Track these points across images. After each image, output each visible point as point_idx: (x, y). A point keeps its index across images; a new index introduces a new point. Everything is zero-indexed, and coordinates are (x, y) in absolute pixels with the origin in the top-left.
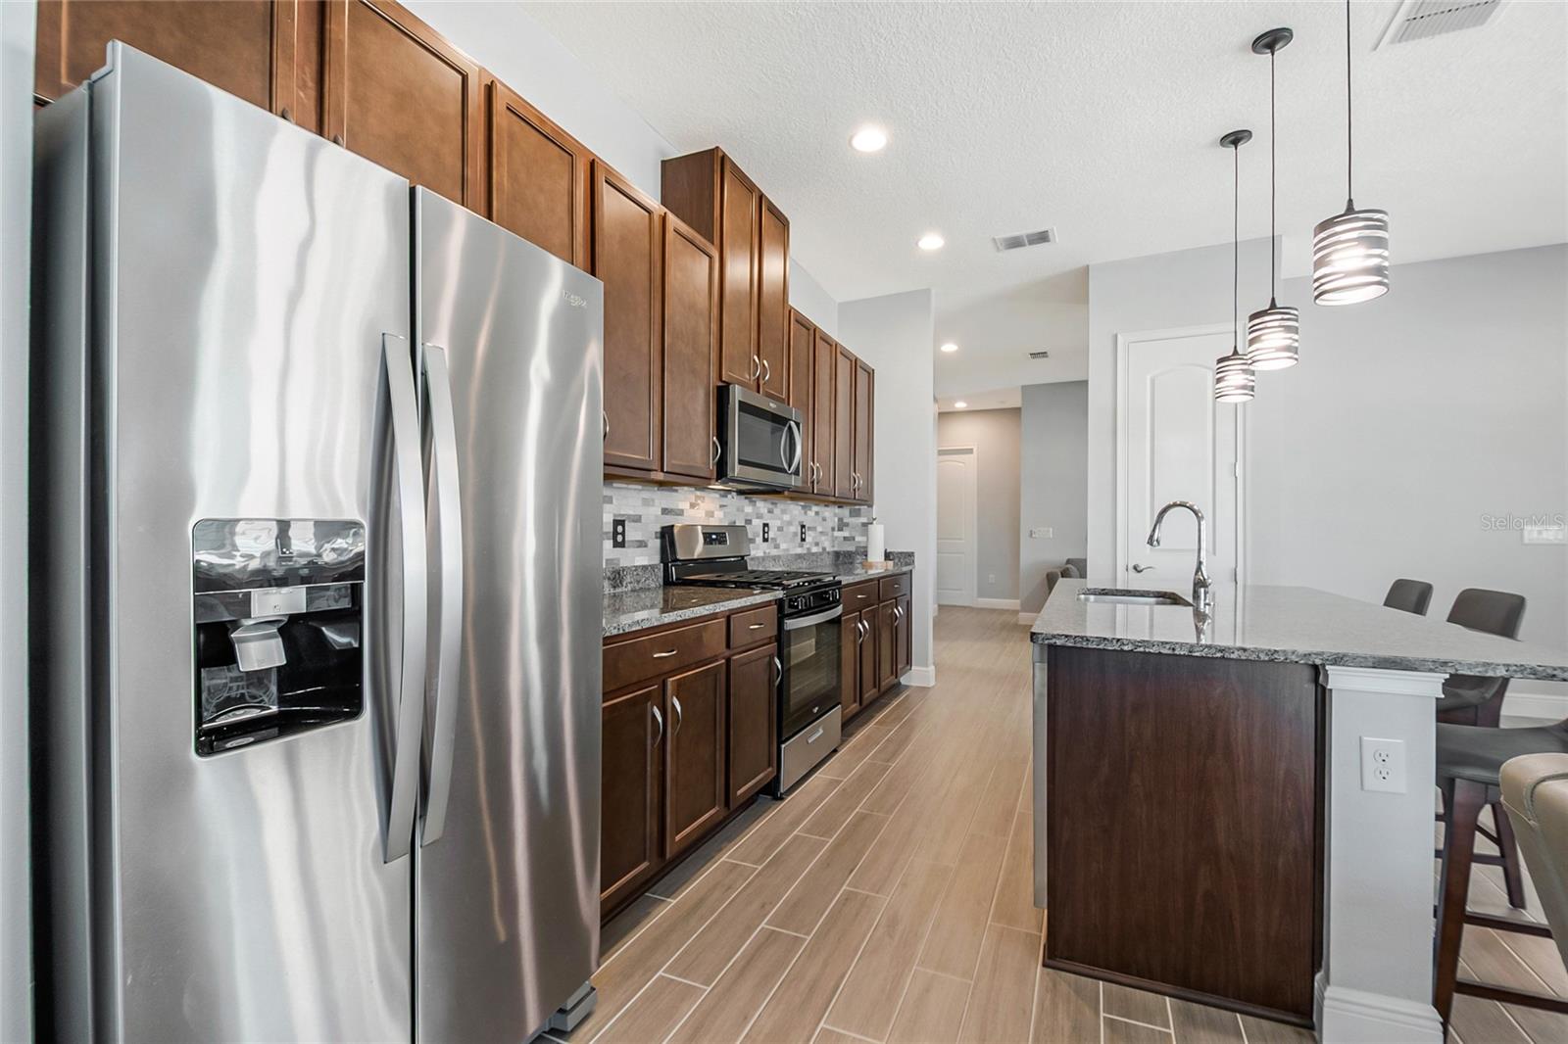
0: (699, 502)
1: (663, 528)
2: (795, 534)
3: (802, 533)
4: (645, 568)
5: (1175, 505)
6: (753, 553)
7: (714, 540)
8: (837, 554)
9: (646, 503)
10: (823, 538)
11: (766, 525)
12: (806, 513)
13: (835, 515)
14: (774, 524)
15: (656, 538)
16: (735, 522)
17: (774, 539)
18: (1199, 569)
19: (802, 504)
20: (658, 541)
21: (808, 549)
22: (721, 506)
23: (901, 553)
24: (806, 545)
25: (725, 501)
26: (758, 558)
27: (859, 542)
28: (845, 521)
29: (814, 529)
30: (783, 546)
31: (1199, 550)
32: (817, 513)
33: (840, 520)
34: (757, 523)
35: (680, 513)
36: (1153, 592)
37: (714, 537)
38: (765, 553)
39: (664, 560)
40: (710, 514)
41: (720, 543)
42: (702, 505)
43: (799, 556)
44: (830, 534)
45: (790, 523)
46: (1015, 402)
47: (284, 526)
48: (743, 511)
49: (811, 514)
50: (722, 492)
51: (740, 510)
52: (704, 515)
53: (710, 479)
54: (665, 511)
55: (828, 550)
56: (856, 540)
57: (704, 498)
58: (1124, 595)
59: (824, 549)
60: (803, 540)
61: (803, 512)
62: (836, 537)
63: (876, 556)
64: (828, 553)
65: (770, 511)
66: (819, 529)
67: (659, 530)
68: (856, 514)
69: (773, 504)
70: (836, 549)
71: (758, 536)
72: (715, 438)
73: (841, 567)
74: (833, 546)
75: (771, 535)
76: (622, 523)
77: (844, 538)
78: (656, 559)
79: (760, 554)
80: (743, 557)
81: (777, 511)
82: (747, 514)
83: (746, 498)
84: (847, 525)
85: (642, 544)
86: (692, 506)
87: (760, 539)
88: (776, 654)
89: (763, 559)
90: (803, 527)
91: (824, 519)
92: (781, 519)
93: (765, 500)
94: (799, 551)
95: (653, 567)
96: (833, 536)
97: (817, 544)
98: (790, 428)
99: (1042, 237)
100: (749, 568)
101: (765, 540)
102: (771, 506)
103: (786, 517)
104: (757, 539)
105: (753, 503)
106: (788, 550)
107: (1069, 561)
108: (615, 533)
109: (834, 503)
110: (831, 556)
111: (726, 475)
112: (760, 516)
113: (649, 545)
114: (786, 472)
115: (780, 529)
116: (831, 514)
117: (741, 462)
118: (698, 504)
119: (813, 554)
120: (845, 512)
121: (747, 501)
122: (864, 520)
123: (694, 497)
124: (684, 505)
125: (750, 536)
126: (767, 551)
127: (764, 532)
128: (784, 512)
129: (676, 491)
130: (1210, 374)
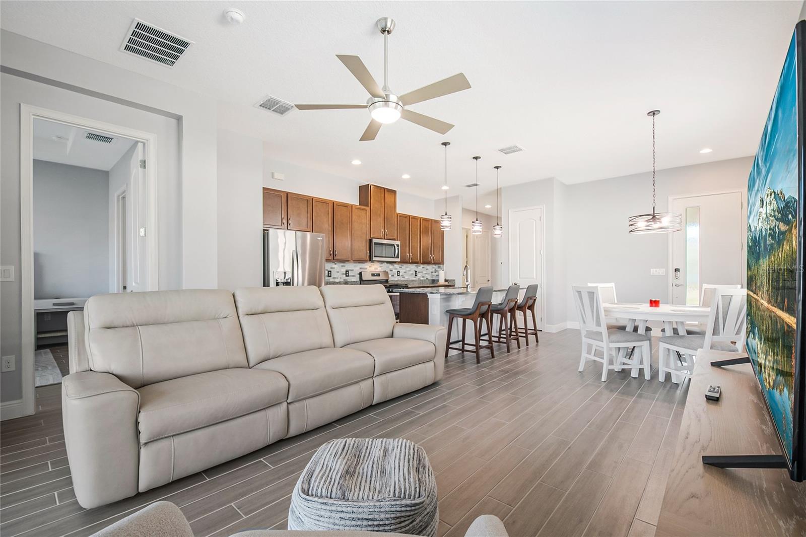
1: (360, 273)
2: (412, 274)
3: (416, 274)
6: (393, 279)
9: (355, 267)
10: (426, 275)
11: (398, 271)
12: (418, 268)
13: (433, 268)
14: (402, 271)
16: (386, 270)
17: (402, 275)
19: (416, 265)
20: (359, 276)
21: (419, 278)
22: (380, 267)
23: (451, 280)
24: (417, 277)
25: (382, 265)
26: (395, 280)
29: (422, 272)
30: (407, 277)
32: (423, 267)
33: (435, 269)
34: (395, 271)
35: (365, 269)
37: (375, 274)
39: (360, 280)
41: (378, 276)
42: (373, 266)
43: (414, 281)
44: (429, 274)
45: (410, 271)
47: (285, 273)
48: (388, 267)
49: (420, 268)
52: (374, 269)
54: (361, 268)
59: (427, 278)
61: (416, 267)
62: (433, 275)
63: (442, 281)
65: (401, 268)
66: (424, 272)
68: (437, 267)
70: (433, 279)
72: (367, 251)
74: (431, 278)
76: (348, 271)
77: (437, 275)
78: (358, 280)
80: (387, 280)
81: (404, 268)
82: (390, 268)
85: (353, 276)
86: (370, 267)
87: (396, 275)
89: (397, 280)
90: (416, 272)
91: (427, 269)
92: (406, 269)
93: (399, 264)
94: (414, 279)
97: (423, 277)
101: (398, 275)
102: (400, 266)
103: (408, 269)
105: (393, 265)
106: (409, 278)
108: (346, 274)
110: (429, 281)
111: (373, 260)
112: (396, 269)
113: (356, 276)
114: (393, 258)
115: (405, 272)
116: (430, 267)
117: (375, 257)
119: (421, 280)
121: (390, 265)
122: (441, 269)
124: (366, 267)
125: (392, 274)
126: (401, 279)
127: (398, 273)
128: (407, 267)
130: (535, 222)
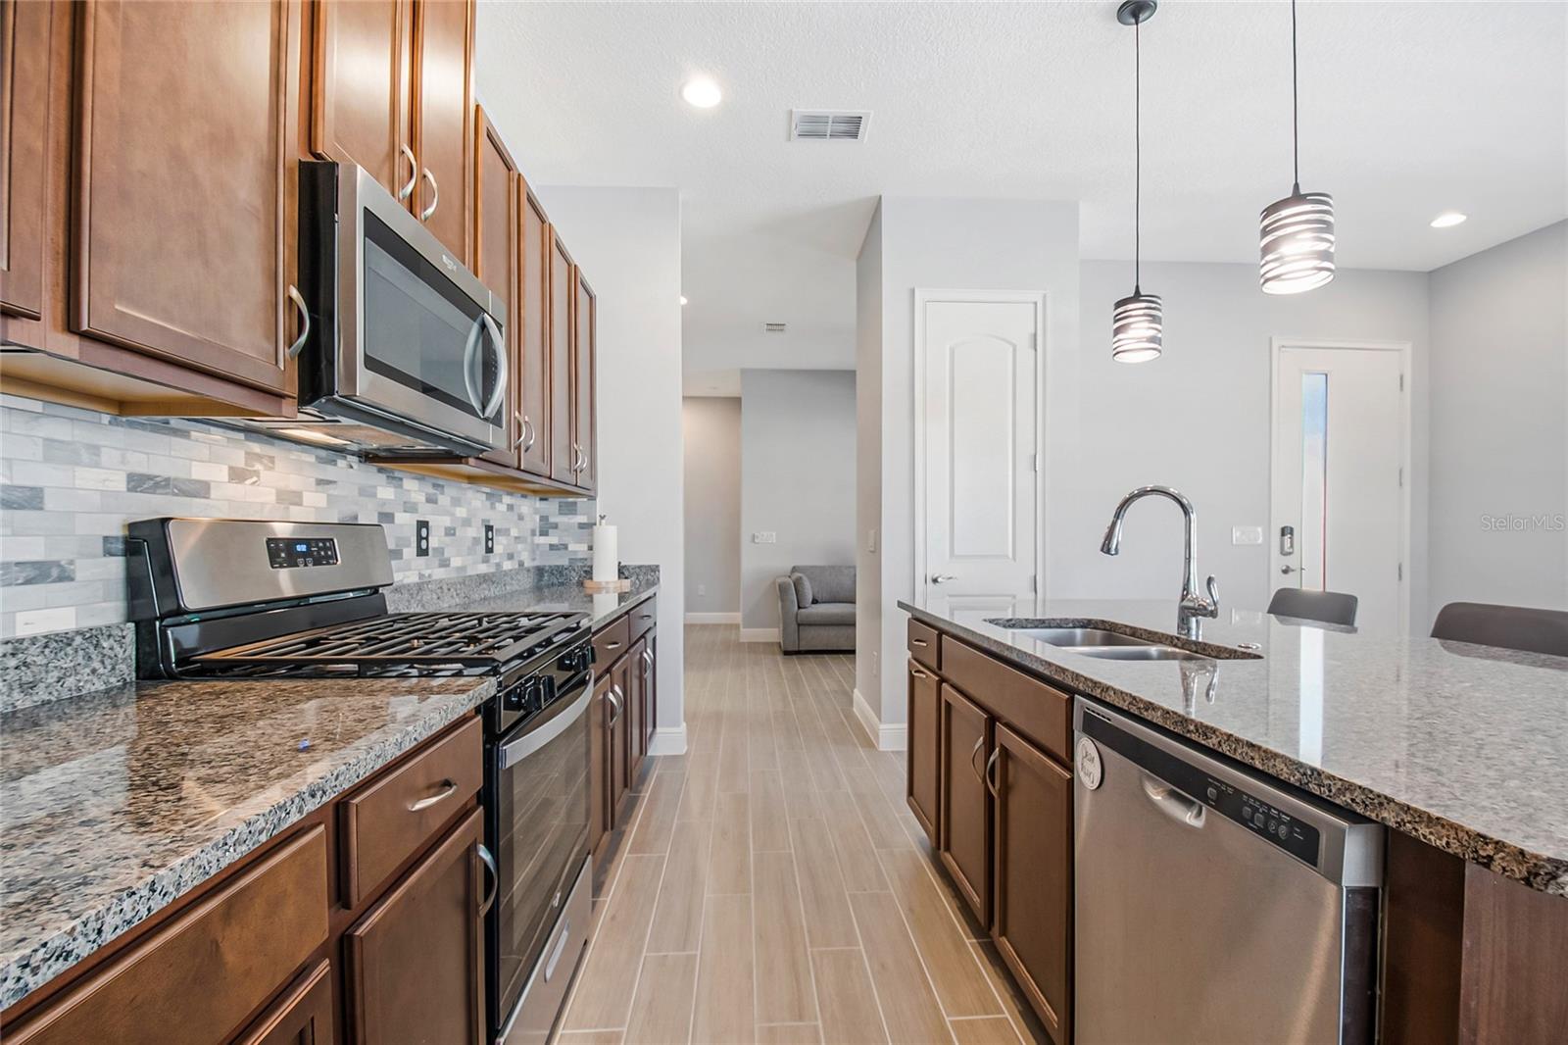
0: (258, 467)
1: (132, 526)
2: (476, 540)
3: (487, 539)
4: (63, 640)
5: (1143, 493)
6: (398, 578)
7: (303, 555)
8: (540, 571)
10: (520, 547)
11: (423, 525)
12: (493, 507)
13: (536, 511)
14: (438, 523)
15: (108, 553)
16: (356, 518)
17: (440, 551)
18: (1186, 588)
19: (488, 490)
20: (116, 566)
21: (498, 565)
22: (320, 482)
23: (640, 567)
24: (494, 558)
25: (327, 472)
26: (407, 586)
27: (575, 552)
28: (552, 520)
29: (506, 532)
30: (456, 562)
31: (1188, 559)
32: (510, 507)
33: (544, 519)
34: (405, 521)
35: (201, 490)
36: (1073, 621)
37: (302, 548)
38: (421, 576)
39: (136, 610)
40: (292, 498)
41: (317, 562)
42: (265, 474)
43: (484, 579)
44: (529, 540)
45: (467, 522)
46: (731, 389)
48: (374, 495)
49: (501, 507)
50: (323, 453)
51: (367, 492)
52: (273, 498)
53: (282, 396)
54: (138, 482)
55: (526, 565)
56: (570, 548)
57: (272, 459)
58: (1036, 627)
59: (521, 564)
60: (489, 550)
61: (488, 503)
62: (538, 545)
63: (605, 573)
64: (528, 571)
65: (431, 500)
66: (514, 532)
67: (119, 532)
68: (570, 509)
69: (435, 486)
70: (537, 563)
71: (409, 546)
72: (295, 293)
73: (546, 590)
74: (534, 559)
75: (434, 542)
77: (551, 545)
78: (110, 611)
79: (412, 578)
80: (375, 590)
81: (444, 500)
82: (384, 503)
83: (380, 470)
84: (555, 526)
86: (237, 475)
87: (410, 552)
88: (481, 838)
89: (420, 587)
90: (489, 528)
91: (521, 518)
92: (452, 515)
93: (421, 478)
94: (483, 569)
95: (92, 637)
96: (532, 541)
97: (511, 557)
98: (483, 326)
99: (852, 127)
100: (391, 610)
101: (422, 552)
102: (431, 490)
103: (461, 512)
104: (405, 551)
105: (392, 479)
106: (463, 568)
107: (794, 569)
109: (535, 492)
110: (531, 575)
111: (331, 392)
112: (410, 507)
113: (78, 576)
114: (478, 416)
115: (450, 532)
116: (529, 507)
117: (372, 363)
118: (257, 473)
119: (506, 574)
120: (551, 507)
121: (383, 477)
122: (583, 519)
123: (241, 454)
124: (217, 474)
125: (391, 545)
126: (427, 573)
127: (420, 538)
128: (456, 502)
129: (184, 434)
130: (1011, 349)
